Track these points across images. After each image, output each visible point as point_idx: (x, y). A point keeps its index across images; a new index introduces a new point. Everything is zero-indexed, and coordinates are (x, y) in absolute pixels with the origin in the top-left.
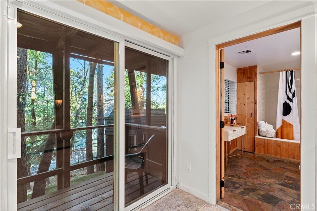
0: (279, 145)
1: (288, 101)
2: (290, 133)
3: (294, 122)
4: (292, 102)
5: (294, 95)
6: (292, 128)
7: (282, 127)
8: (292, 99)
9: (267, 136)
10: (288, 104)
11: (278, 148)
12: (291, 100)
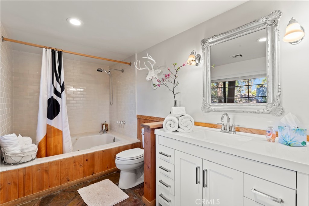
0: (46, 171)
1: (55, 97)
2: (59, 143)
3: (63, 127)
4: (60, 97)
5: (63, 88)
6: (61, 136)
7: (46, 137)
8: (61, 93)
9: (22, 161)
10: (56, 100)
11: (45, 176)
12: (59, 95)
